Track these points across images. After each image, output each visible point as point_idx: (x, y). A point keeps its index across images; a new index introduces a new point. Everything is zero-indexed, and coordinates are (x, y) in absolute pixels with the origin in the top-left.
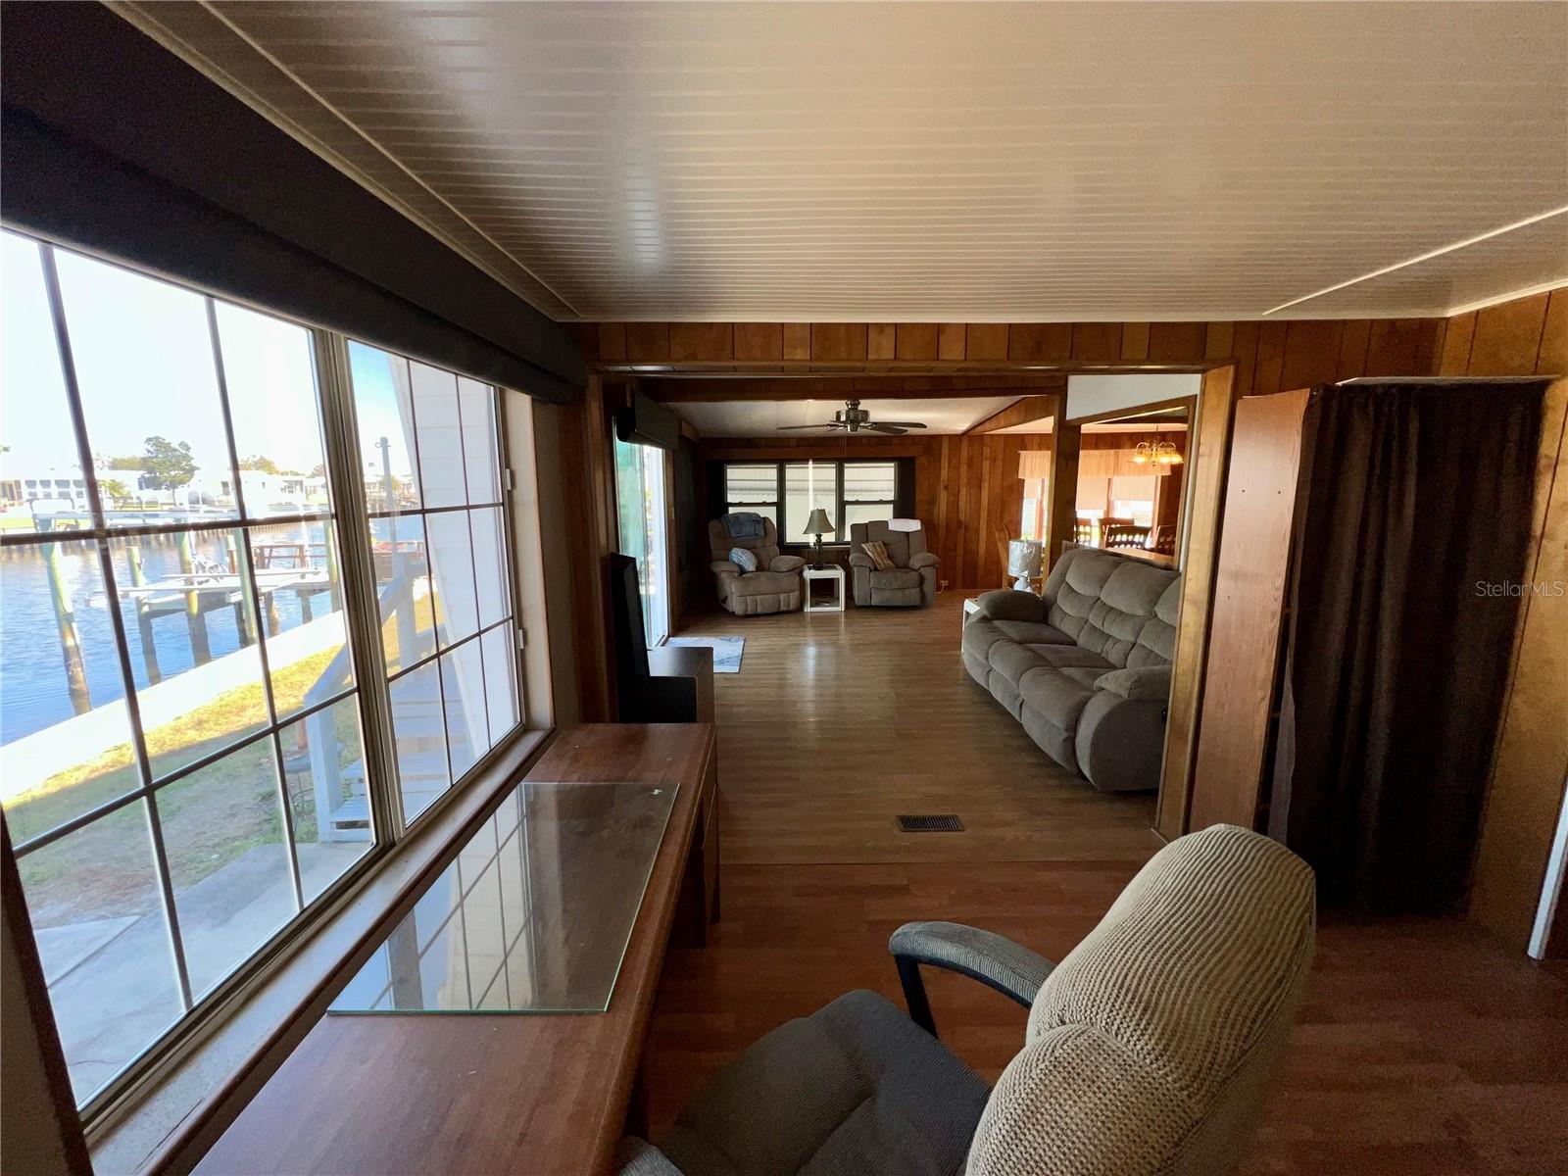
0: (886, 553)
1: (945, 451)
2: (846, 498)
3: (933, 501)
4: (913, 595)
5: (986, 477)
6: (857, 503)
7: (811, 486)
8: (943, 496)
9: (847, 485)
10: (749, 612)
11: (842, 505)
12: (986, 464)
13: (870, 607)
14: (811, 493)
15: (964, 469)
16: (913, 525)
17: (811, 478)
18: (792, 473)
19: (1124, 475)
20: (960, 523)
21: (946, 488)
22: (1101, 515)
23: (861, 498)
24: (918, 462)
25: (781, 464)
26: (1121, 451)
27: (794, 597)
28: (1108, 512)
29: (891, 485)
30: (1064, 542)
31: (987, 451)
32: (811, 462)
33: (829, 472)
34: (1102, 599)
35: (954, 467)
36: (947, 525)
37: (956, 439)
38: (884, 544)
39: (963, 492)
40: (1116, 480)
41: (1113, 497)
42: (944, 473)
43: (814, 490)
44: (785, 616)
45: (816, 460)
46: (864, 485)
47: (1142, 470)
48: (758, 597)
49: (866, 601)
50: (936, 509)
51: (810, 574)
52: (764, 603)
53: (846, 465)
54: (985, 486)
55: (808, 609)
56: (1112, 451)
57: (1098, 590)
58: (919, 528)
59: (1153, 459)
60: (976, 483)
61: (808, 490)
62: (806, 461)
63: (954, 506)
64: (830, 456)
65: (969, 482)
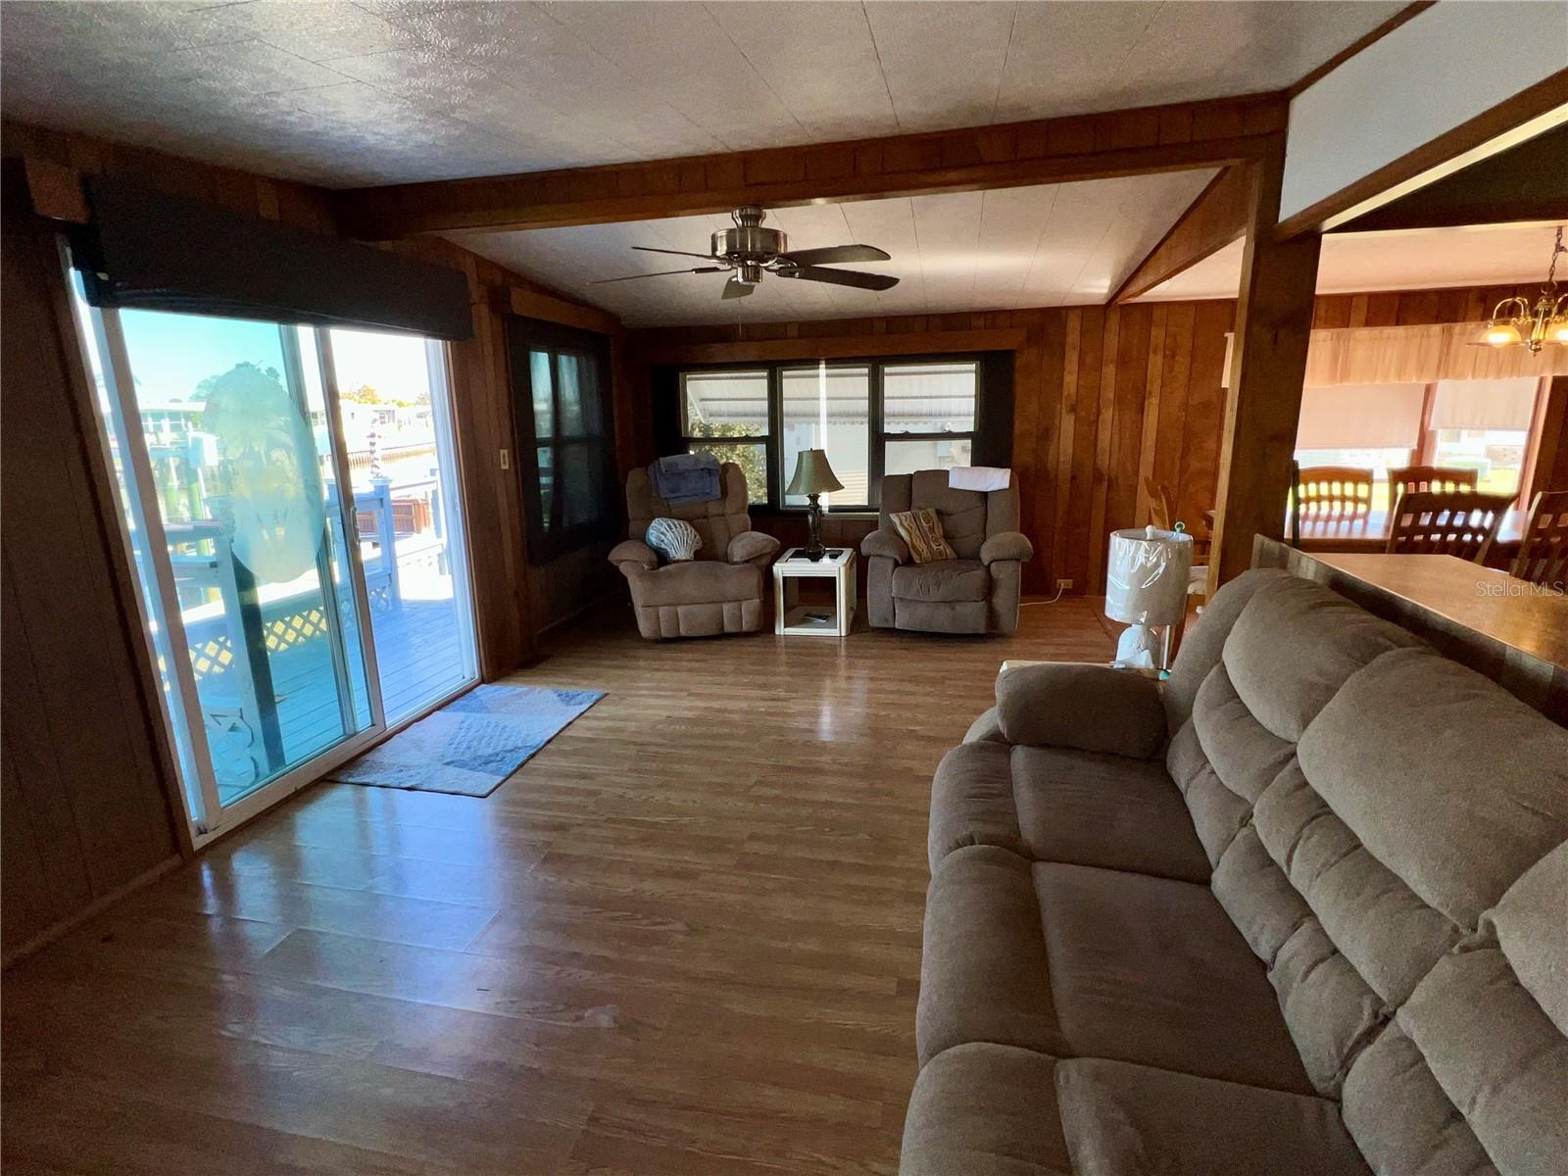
0: (939, 532)
1: (1073, 337)
2: (888, 429)
3: (1046, 434)
4: (971, 615)
5: (1154, 386)
6: (906, 436)
7: (823, 407)
8: (1067, 425)
9: (889, 406)
10: (665, 633)
11: (878, 440)
12: (1156, 362)
13: (891, 632)
14: (823, 418)
15: (1110, 371)
16: (997, 479)
17: (823, 394)
18: (793, 384)
19: (1461, 376)
20: (1098, 476)
21: (1073, 409)
22: (1401, 460)
23: (913, 429)
24: (1020, 361)
25: (774, 369)
26: (1458, 327)
27: (750, 608)
28: (1420, 452)
29: (970, 405)
30: (1258, 538)
31: (1157, 334)
32: (822, 366)
33: (855, 383)
34: (1302, 759)
35: (1091, 366)
36: (1073, 478)
37: (1094, 314)
38: (939, 513)
39: (1108, 414)
40: (1444, 387)
41: (1433, 424)
42: (1070, 380)
43: (830, 415)
44: (735, 642)
45: (832, 362)
46: (925, 406)
47: (1509, 362)
48: (681, 610)
49: (886, 620)
50: (1052, 449)
51: (790, 568)
52: (692, 618)
53: (887, 370)
54: (1153, 405)
55: (781, 630)
56: (1436, 329)
57: (1293, 725)
58: (1006, 484)
59: (1534, 337)
60: (1134, 399)
61: (818, 415)
62: (813, 363)
63: (1088, 439)
64: (855, 353)
65: (1119, 399)
